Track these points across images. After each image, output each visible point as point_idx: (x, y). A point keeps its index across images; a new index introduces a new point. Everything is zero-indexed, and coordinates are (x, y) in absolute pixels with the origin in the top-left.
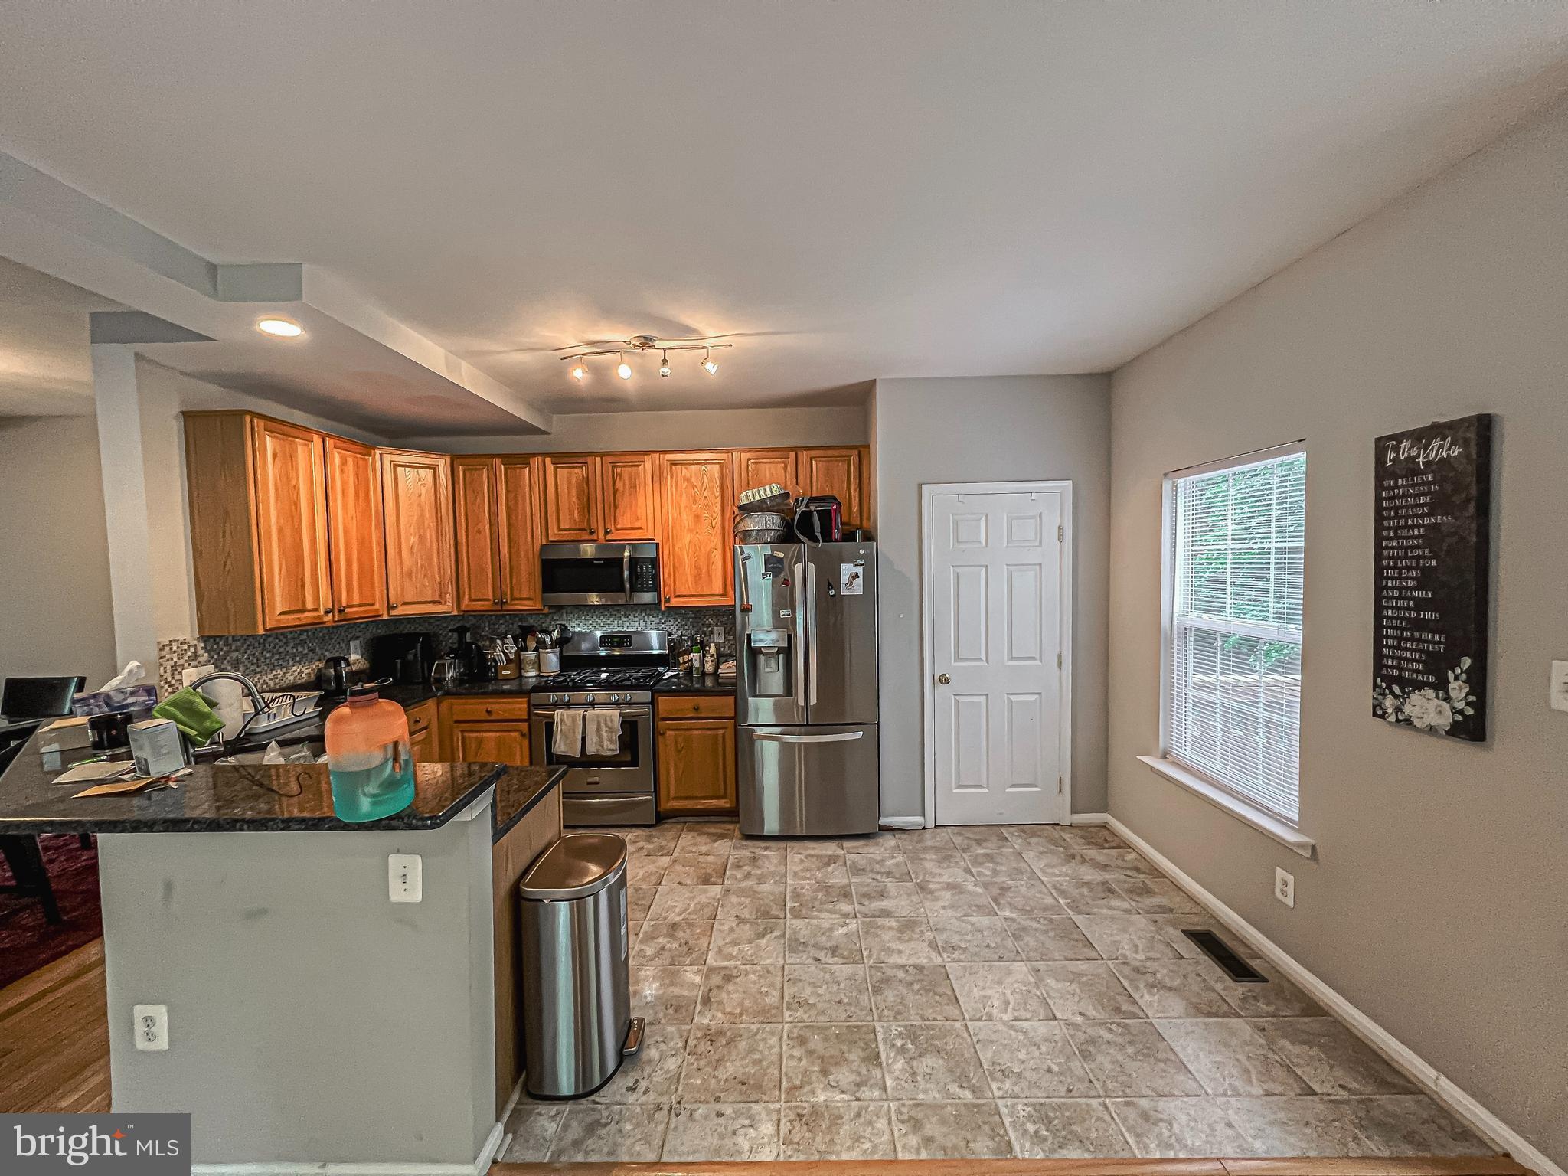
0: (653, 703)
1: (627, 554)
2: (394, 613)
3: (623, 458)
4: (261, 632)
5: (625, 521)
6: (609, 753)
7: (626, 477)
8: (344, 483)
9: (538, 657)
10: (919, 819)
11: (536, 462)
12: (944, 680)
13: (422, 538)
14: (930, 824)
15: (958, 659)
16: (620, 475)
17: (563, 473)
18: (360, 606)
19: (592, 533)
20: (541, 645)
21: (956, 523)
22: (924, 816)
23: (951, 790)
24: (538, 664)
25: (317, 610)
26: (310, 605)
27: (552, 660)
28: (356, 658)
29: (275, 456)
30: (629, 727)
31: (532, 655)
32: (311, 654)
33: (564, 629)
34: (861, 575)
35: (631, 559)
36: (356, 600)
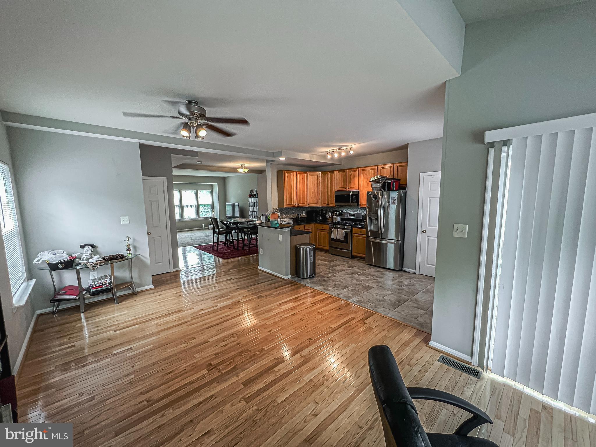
0: (352, 229)
1: (351, 193)
2: (309, 206)
3: (353, 170)
4: (285, 207)
5: (352, 186)
6: (342, 239)
7: (353, 174)
8: (300, 180)
9: (336, 217)
10: (414, 271)
11: (335, 172)
12: (424, 232)
13: (314, 190)
14: (417, 273)
15: (429, 226)
16: (351, 174)
17: (340, 174)
18: (302, 204)
19: (345, 188)
20: (336, 215)
21: (431, 184)
22: (415, 270)
23: (425, 265)
24: (336, 219)
25: (294, 204)
26: (292, 203)
27: (339, 219)
28: (304, 214)
29: (288, 177)
30: (346, 234)
31: (335, 217)
32: (295, 213)
33: (342, 211)
34: (397, 200)
35: (352, 194)
36: (301, 203)
